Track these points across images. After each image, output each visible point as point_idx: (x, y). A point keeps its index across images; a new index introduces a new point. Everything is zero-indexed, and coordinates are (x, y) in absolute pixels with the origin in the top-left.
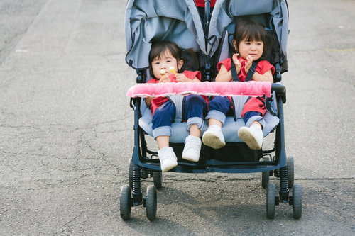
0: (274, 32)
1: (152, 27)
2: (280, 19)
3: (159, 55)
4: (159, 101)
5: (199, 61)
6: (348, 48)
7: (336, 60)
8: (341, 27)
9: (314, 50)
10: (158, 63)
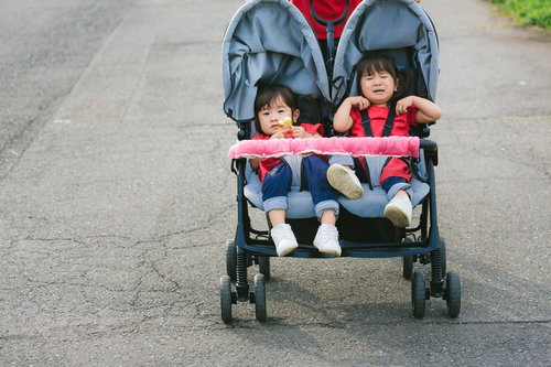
0: (418, 71)
1: (258, 64)
2: (427, 55)
3: (268, 103)
4: (270, 163)
5: (321, 111)
6: (533, 115)
7: (517, 133)
8: (522, 83)
9: (485, 118)
10: (267, 114)
